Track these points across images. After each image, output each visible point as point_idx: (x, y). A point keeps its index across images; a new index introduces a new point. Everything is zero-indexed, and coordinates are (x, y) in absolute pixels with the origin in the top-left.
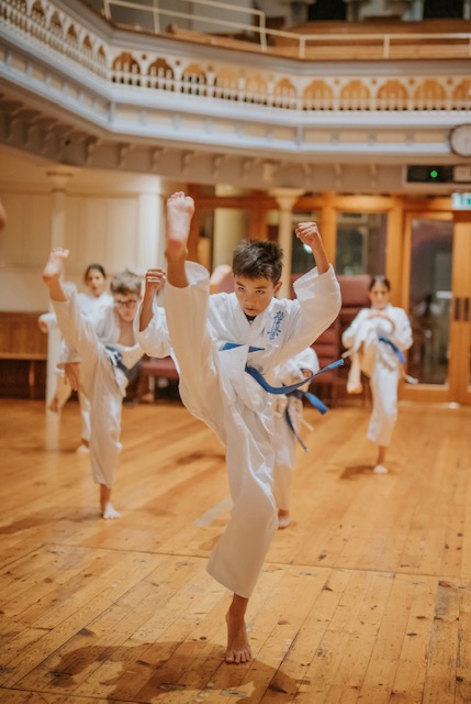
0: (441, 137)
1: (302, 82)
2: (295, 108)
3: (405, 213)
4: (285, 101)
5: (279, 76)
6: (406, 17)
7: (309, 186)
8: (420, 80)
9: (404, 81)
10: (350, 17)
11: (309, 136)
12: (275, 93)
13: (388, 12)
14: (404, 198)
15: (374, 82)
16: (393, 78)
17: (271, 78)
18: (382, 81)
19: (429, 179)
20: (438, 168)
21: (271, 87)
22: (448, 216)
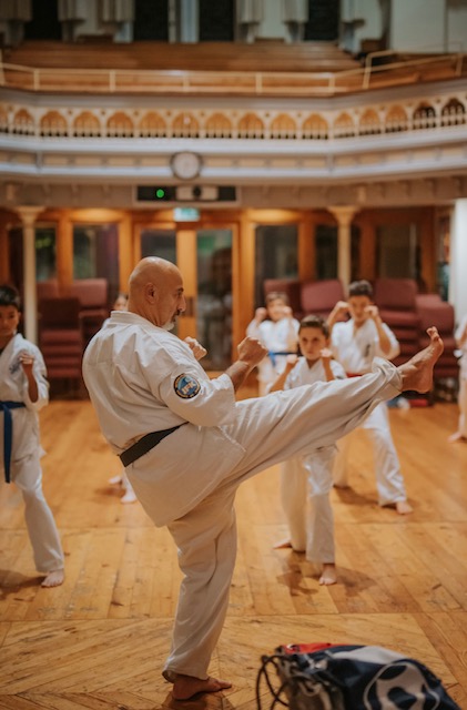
0: (165, 161)
1: (38, 112)
2: (33, 134)
3: (134, 224)
4: (25, 129)
5: (17, 108)
6: (118, 38)
7: (49, 202)
8: (143, 112)
9: (129, 112)
10: (65, 36)
11: (48, 160)
12: (14, 122)
13: (101, 32)
14: (133, 213)
15: (103, 113)
16: (120, 110)
17: (11, 109)
18: (110, 112)
19: (155, 198)
20: (164, 188)
21: (11, 117)
22: (170, 226)
